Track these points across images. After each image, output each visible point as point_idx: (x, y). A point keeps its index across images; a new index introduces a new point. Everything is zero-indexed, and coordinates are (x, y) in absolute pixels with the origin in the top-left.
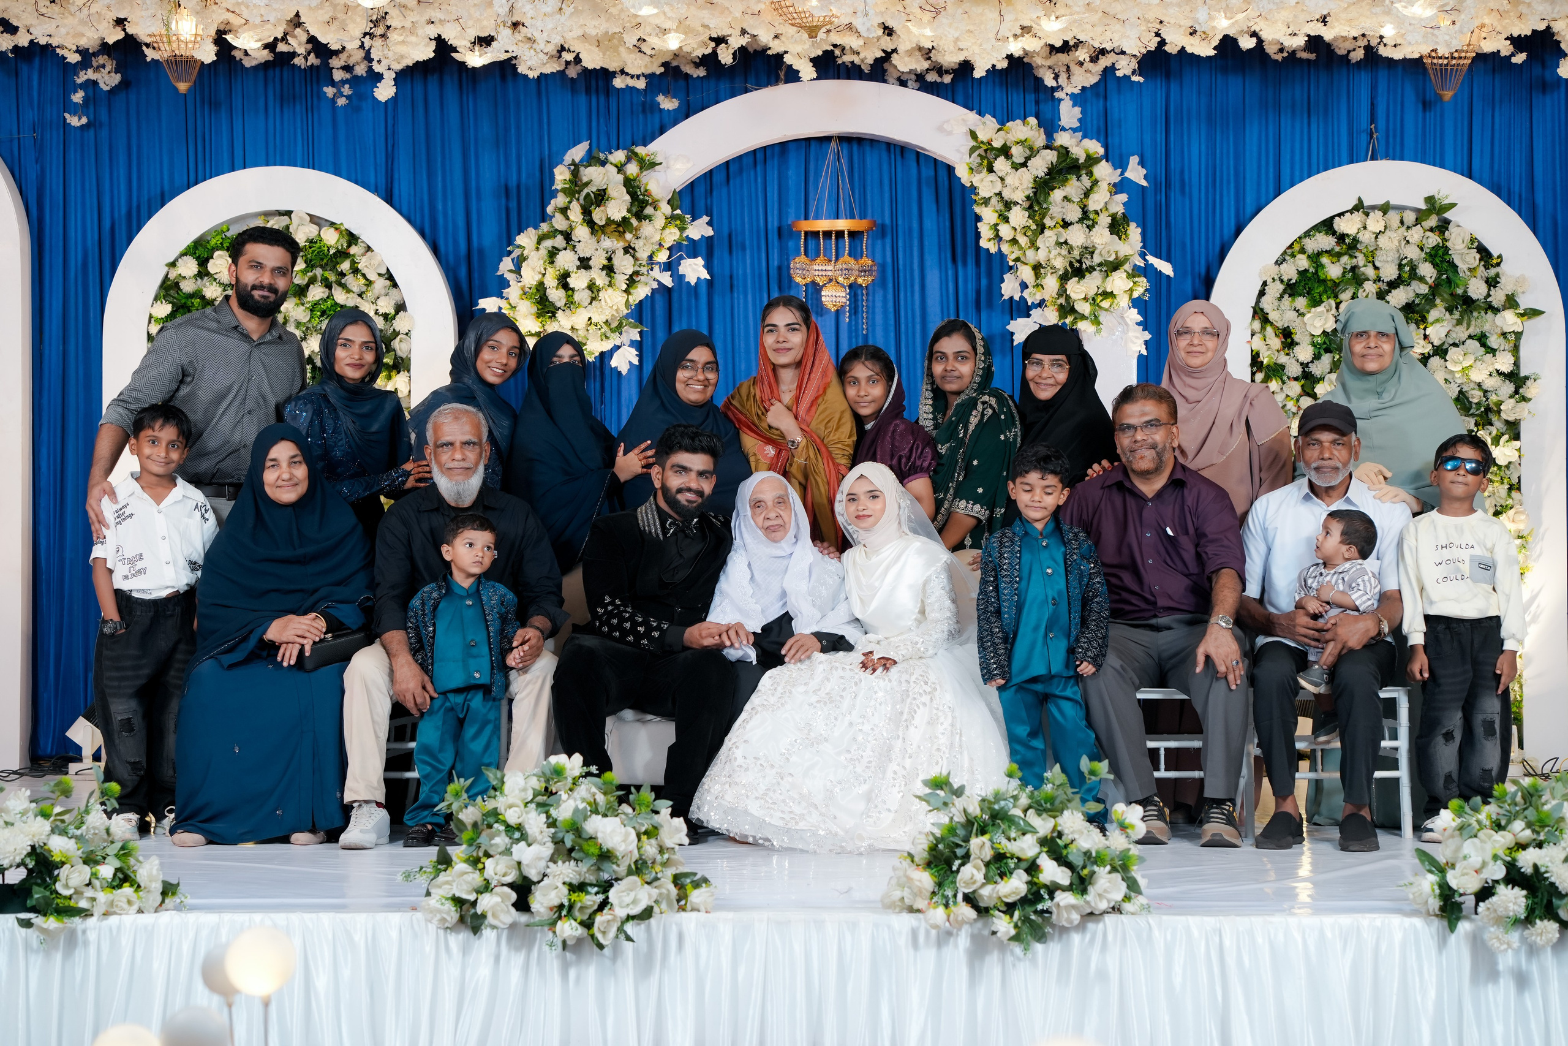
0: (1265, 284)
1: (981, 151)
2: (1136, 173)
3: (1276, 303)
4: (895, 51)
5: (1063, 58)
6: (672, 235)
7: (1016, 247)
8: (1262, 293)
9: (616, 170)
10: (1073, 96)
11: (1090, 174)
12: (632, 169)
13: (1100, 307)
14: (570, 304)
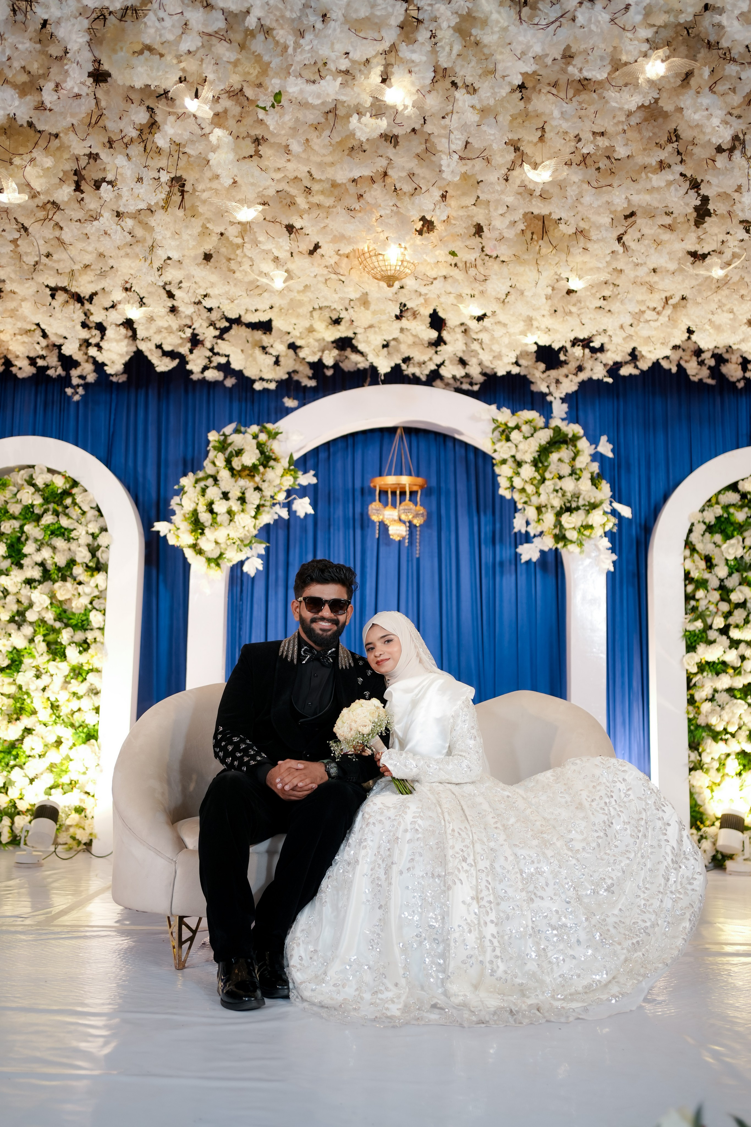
0: (693, 525)
1: (501, 429)
2: (605, 448)
3: (701, 538)
4: (443, 363)
5: (553, 373)
6: (288, 482)
7: (524, 494)
8: (690, 531)
9: (251, 437)
10: (561, 398)
11: (575, 446)
12: (263, 437)
13: (583, 534)
14: (214, 523)
